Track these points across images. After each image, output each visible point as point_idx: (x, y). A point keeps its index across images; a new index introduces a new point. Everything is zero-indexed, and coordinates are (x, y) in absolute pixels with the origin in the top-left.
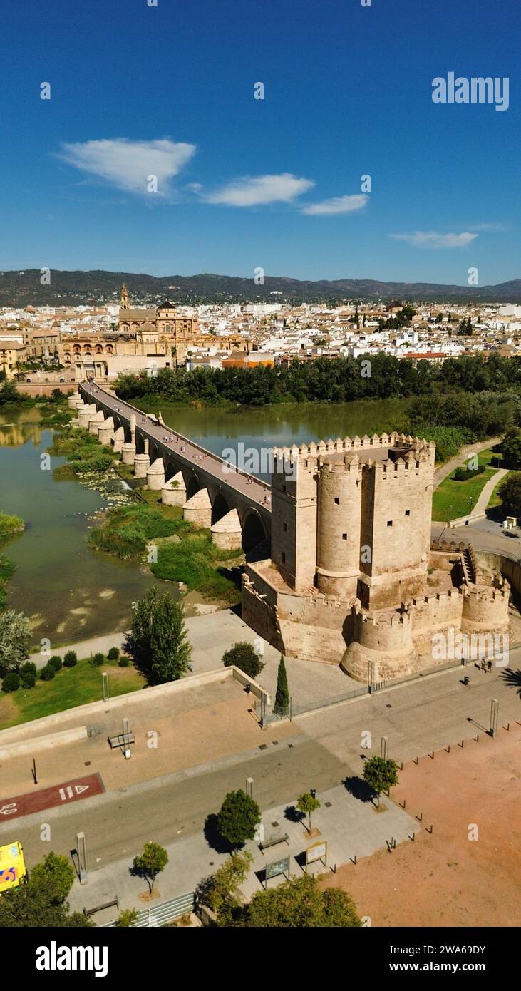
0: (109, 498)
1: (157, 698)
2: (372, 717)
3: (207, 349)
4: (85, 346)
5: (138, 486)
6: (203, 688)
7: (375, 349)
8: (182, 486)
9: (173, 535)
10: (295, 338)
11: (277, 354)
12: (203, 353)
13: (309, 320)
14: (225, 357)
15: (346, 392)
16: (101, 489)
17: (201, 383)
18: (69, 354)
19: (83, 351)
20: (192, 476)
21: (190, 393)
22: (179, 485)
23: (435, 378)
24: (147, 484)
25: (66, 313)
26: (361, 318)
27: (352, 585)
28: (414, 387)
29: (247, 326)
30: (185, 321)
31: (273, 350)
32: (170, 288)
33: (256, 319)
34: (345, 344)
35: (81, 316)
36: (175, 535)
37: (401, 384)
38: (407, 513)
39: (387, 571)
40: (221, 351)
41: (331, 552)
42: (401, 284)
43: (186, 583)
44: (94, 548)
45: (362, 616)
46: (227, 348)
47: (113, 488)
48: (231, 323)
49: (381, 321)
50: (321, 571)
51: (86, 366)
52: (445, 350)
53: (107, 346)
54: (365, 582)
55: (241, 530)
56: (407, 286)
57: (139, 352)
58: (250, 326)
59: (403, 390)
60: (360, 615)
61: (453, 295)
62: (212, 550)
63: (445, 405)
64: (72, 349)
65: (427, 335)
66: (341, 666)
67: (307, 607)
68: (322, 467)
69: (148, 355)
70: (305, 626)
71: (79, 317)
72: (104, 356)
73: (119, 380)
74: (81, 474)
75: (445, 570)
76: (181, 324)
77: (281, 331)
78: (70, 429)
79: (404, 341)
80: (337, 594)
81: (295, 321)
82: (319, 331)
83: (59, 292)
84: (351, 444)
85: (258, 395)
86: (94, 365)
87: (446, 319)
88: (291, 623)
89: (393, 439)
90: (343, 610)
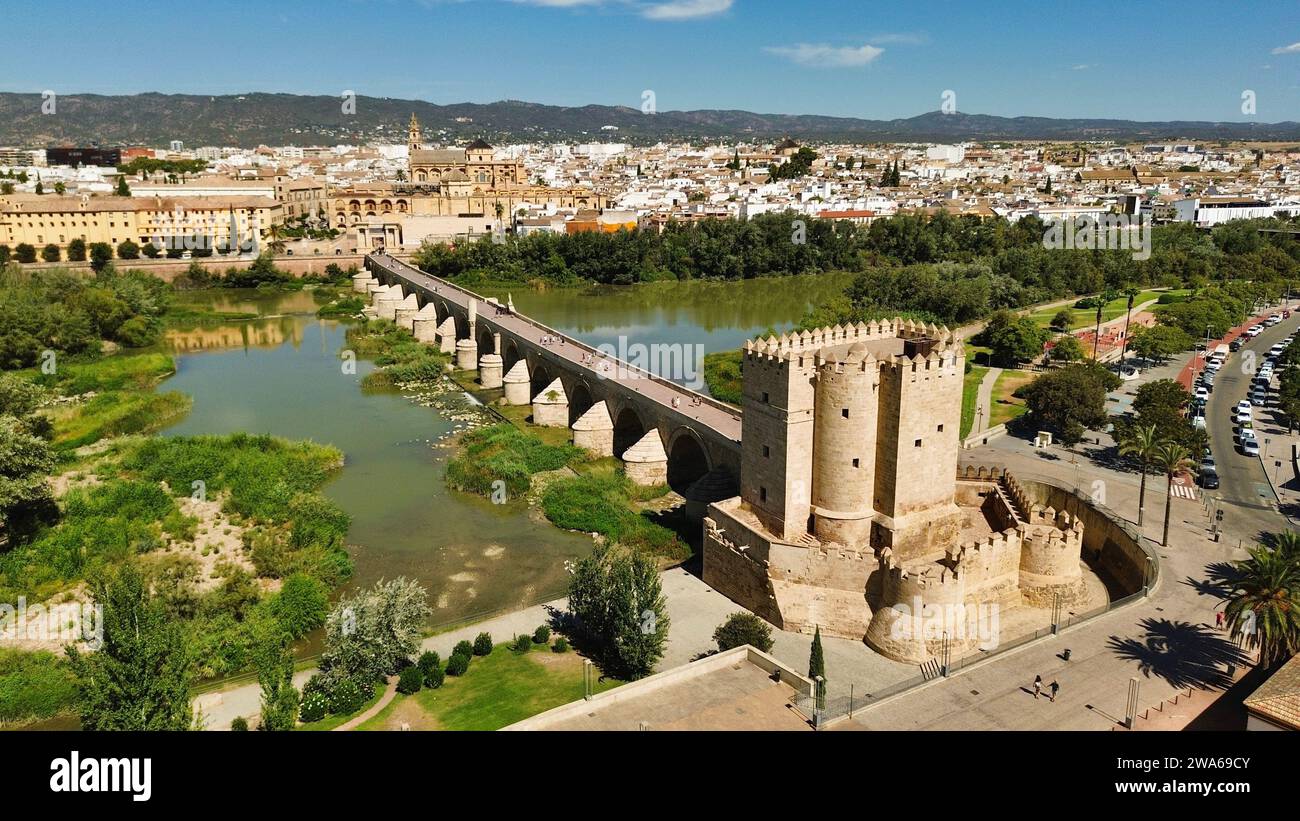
0: (453, 418)
1: (655, 693)
2: (957, 708)
3: (542, 207)
4: (367, 202)
5: (492, 402)
6: (714, 678)
7: (776, 206)
8: (563, 399)
9: (562, 467)
10: (662, 191)
11: (640, 213)
12: (539, 212)
13: (672, 166)
14: (569, 218)
15: (745, 265)
16: (438, 405)
17: (542, 254)
18: (343, 214)
19: (363, 209)
20: (578, 384)
21: (527, 268)
22: (557, 397)
23: (863, 244)
24: (504, 396)
25: (320, 156)
26: (743, 163)
27: (864, 530)
28: (835, 258)
29: (587, 174)
30: (506, 166)
31: (634, 207)
32: (459, 120)
33: (597, 165)
34: (732, 200)
35: (342, 159)
36: (565, 468)
37: (819, 253)
38: (940, 428)
39: (913, 509)
40: (563, 209)
41: (835, 484)
42: (782, 117)
43: (602, 533)
44: (455, 488)
45: (900, 570)
46: (570, 205)
47: (458, 405)
48: (562, 170)
49: (772, 168)
50: (819, 511)
51: (373, 230)
52: (872, 206)
53: (398, 202)
54: (883, 525)
55: (666, 459)
56: (790, 119)
57: (444, 210)
58: (590, 174)
59: (820, 263)
60: (897, 570)
61: (854, 132)
62: (627, 486)
63: (898, 281)
64: (347, 207)
65: (839, 187)
66: (865, 641)
67: (813, 561)
68: (823, 366)
69: (461, 216)
70: (810, 588)
71: (339, 161)
72: (395, 217)
73: (423, 251)
74: (402, 384)
75: (972, 506)
76: (501, 171)
77: (637, 181)
78: (365, 321)
79: (811, 195)
80: (842, 542)
81: (653, 167)
82: (691, 181)
83: (298, 127)
84: (842, 335)
85: (624, 270)
86: (384, 230)
87: (858, 165)
88: (789, 584)
89: (895, 327)
90: (868, 565)
